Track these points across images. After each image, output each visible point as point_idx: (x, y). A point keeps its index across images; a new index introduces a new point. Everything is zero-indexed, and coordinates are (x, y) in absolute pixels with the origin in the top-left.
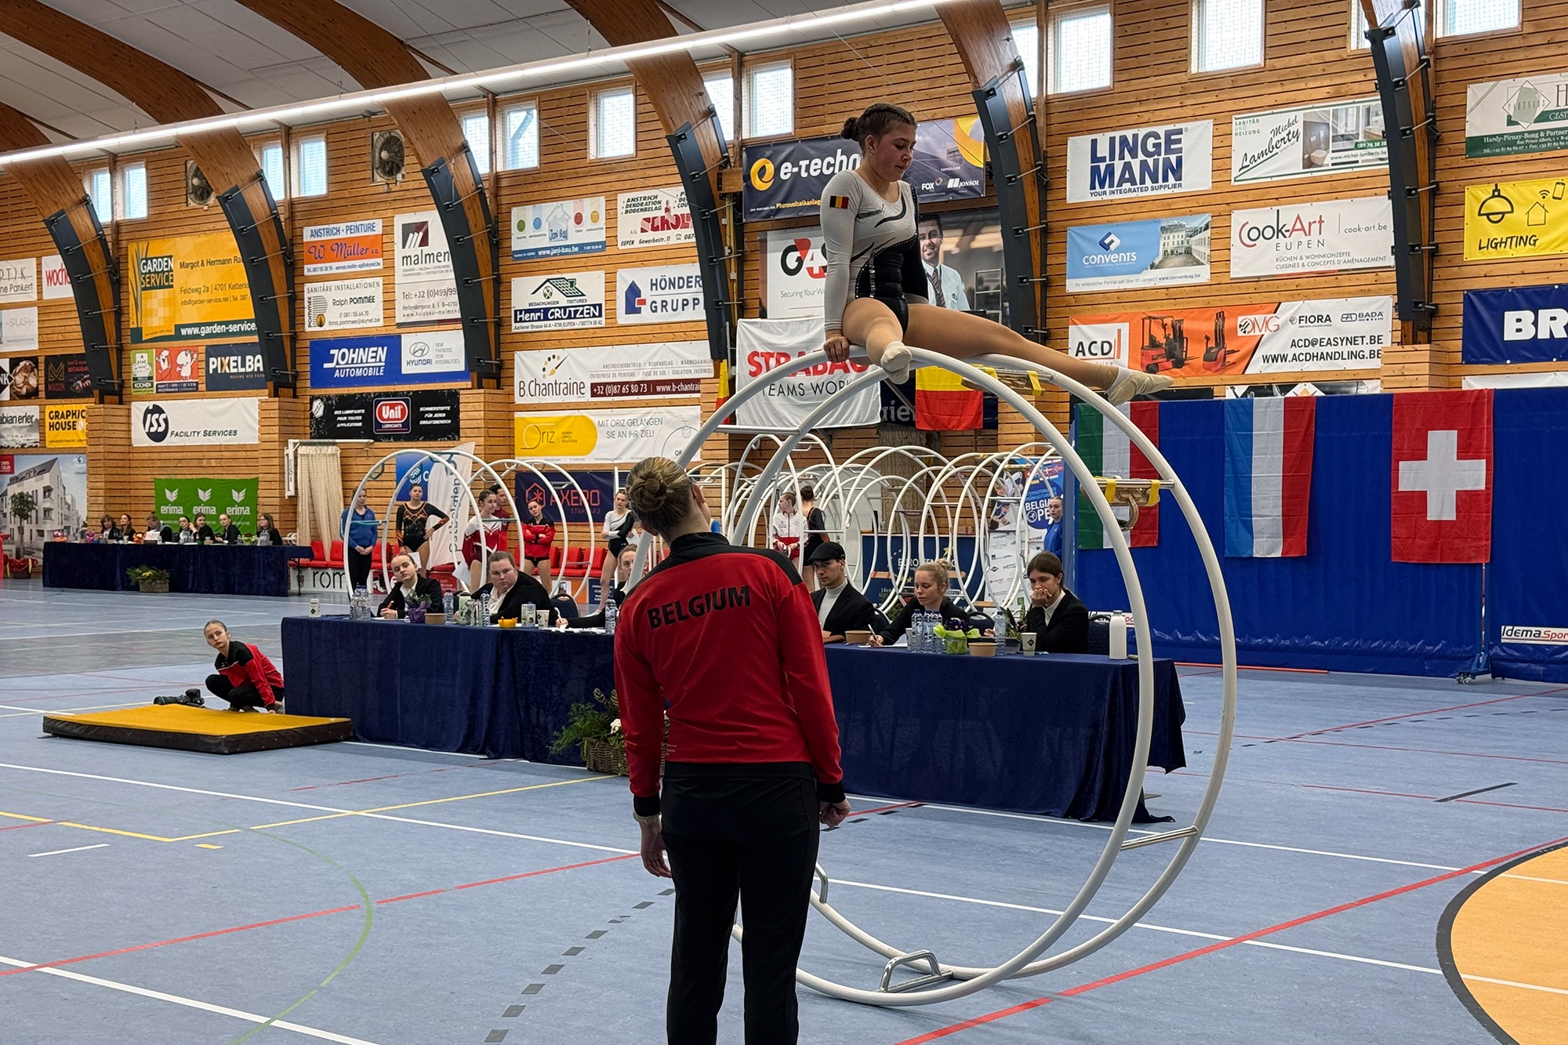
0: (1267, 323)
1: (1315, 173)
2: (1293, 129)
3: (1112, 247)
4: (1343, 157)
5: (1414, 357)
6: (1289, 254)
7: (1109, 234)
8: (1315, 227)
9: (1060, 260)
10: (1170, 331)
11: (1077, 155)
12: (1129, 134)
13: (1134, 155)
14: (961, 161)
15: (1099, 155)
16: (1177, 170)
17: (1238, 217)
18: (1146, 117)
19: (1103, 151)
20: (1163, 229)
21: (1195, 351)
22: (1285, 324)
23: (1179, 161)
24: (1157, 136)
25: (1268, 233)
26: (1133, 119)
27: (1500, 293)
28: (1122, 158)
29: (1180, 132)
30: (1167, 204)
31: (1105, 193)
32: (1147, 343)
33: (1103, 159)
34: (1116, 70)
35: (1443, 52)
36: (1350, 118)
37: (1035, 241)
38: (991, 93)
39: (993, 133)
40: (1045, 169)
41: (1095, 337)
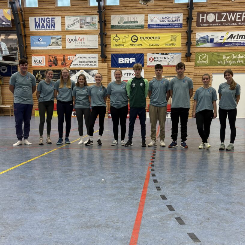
0: (74, 58)
1: (82, 29)
2: (78, 20)
3: (41, 41)
4: (88, 27)
5: (105, 65)
6: (78, 45)
7: (40, 38)
8: (83, 40)
9: (29, 42)
10: (54, 59)
11: (32, 21)
12: (43, 17)
13: (44, 22)
14: (5, 18)
15: (36, 21)
16: (54, 26)
17: (67, 37)
18: (46, 14)
19: (37, 20)
20: (52, 38)
21: (59, 63)
22: (77, 58)
23: (54, 24)
24: (49, 19)
25: (73, 40)
26: (44, 14)
27: (117, 54)
28: (42, 22)
29: (54, 18)
30: (53, 33)
31: (38, 29)
32: (49, 60)
33: (37, 22)
34: (39, 4)
35: (106, 8)
36: (89, 19)
37: (24, 38)
38: (14, 3)
39: (14, 12)
40: (24, 23)
41: (38, 59)
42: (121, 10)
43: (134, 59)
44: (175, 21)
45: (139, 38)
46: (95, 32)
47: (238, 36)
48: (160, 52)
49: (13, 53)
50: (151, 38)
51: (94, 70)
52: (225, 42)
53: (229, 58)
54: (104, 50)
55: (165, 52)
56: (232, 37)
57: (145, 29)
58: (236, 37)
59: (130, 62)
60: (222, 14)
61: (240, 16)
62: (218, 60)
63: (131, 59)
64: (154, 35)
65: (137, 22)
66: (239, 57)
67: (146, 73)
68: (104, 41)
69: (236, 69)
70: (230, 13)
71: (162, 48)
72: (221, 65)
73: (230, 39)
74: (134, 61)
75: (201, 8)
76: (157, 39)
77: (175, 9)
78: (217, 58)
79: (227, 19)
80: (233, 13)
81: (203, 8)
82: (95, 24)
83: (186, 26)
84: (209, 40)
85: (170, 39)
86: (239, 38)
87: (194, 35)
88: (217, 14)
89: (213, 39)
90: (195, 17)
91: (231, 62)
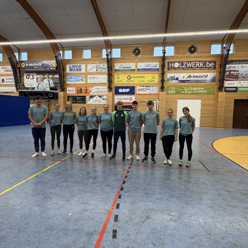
1: (98, 72)
2: (95, 66)
4: (101, 70)
5: (110, 93)
6: (95, 81)
7: (72, 77)
8: (98, 78)
9: (66, 79)
10: (80, 89)
11: (68, 67)
12: (74, 65)
13: (75, 67)
14: (52, 66)
16: (81, 70)
17: (88, 76)
18: (77, 63)
19: (71, 67)
20: (79, 77)
21: (83, 91)
22: (94, 89)
23: (81, 69)
24: (78, 65)
25: (92, 78)
26: (75, 63)
27: (119, 87)
29: (81, 65)
30: (80, 74)
31: (72, 72)
32: (77, 90)
34: (72, 57)
35: (112, 59)
36: (101, 66)
37: (63, 77)
38: (57, 57)
39: (58, 62)
40: (63, 68)
41: (70, 89)
42: (121, 61)
43: (129, 89)
44: (154, 67)
45: (132, 77)
46: (105, 73)
47: (194, 76)
48: (145, 86)
49: (56, 86)
50: (139, 77)
51: (104, 96)
52: (186, 80)
53: (188, 89)
54: (110, 84)
55: (148, 86)
56: (190, 76)
57: (136, 71)
58: (192, 77)
59: (126, 91)
60: (184, 63)
61: (194, 64)
62: (181, 91)
63: (127, 89)
64: (141, 75)
65: (131, 68)
66: (194, 89)
67: (136, 98)
68: (110, 79)
69: (193, 97)
70: (188, 62)
71: (146, 83)
72: (183, 94)
73: (188, 78)
74: (129, 91)
75: (170, 59)
76: (143, 78)
77: (155, 60)
78: (180, 89)
79: (187, 66)
80: (190, 62)
81: (171, 59)
82: (105, 69)
83: (161, 70)
84: (176, 79)
85: (151, 78)
86: (195, 78)
87: (166, 75)
88: (180, 63)
89: (178, 78)
90: (166, 65)
91: (189, 92)
